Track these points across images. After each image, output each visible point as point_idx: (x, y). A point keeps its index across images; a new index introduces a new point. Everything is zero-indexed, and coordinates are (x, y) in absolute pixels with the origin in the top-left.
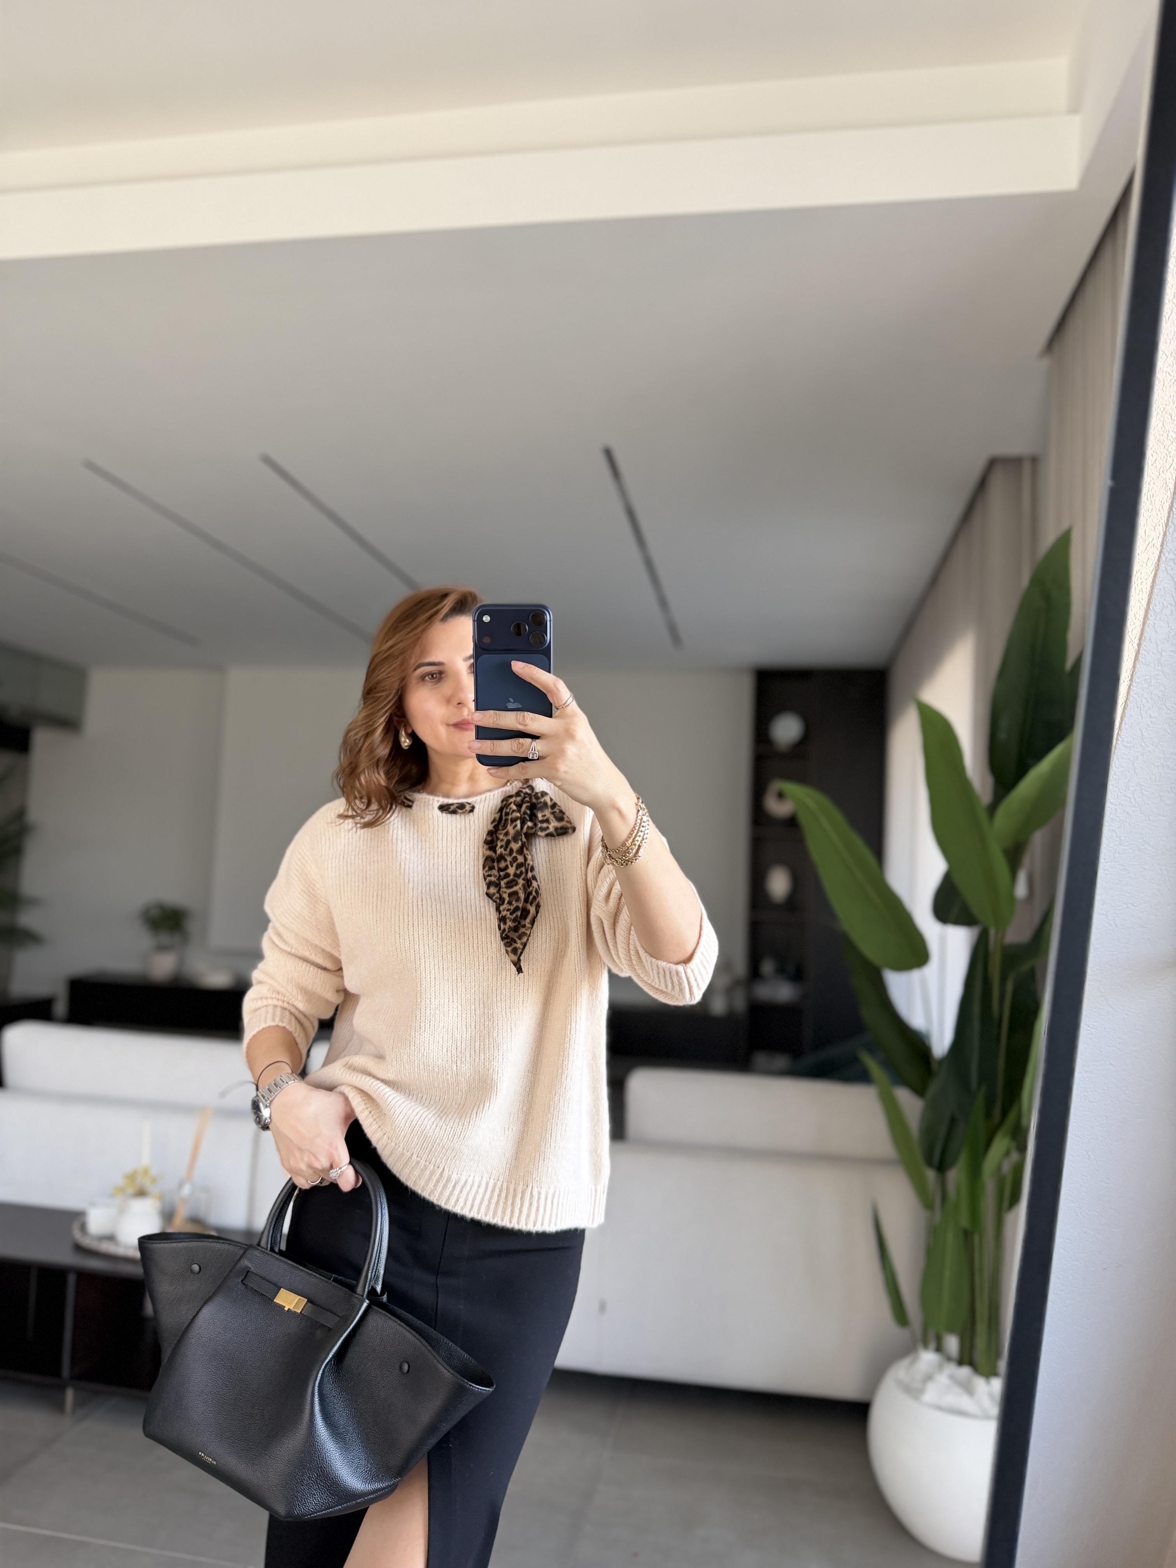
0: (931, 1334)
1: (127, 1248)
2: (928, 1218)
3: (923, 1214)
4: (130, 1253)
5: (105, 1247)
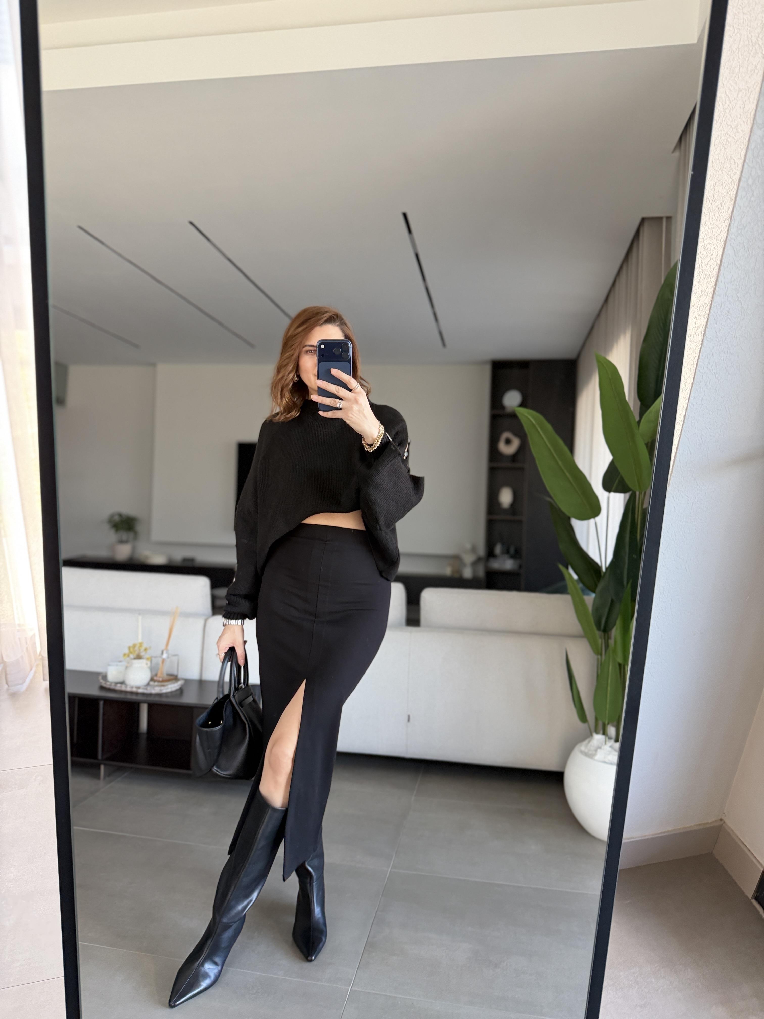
0: (600, 723)
1: (132, 687)
2: (598, 659)
3: (596, 657)
4: (134, 690)
5: (118, 687)
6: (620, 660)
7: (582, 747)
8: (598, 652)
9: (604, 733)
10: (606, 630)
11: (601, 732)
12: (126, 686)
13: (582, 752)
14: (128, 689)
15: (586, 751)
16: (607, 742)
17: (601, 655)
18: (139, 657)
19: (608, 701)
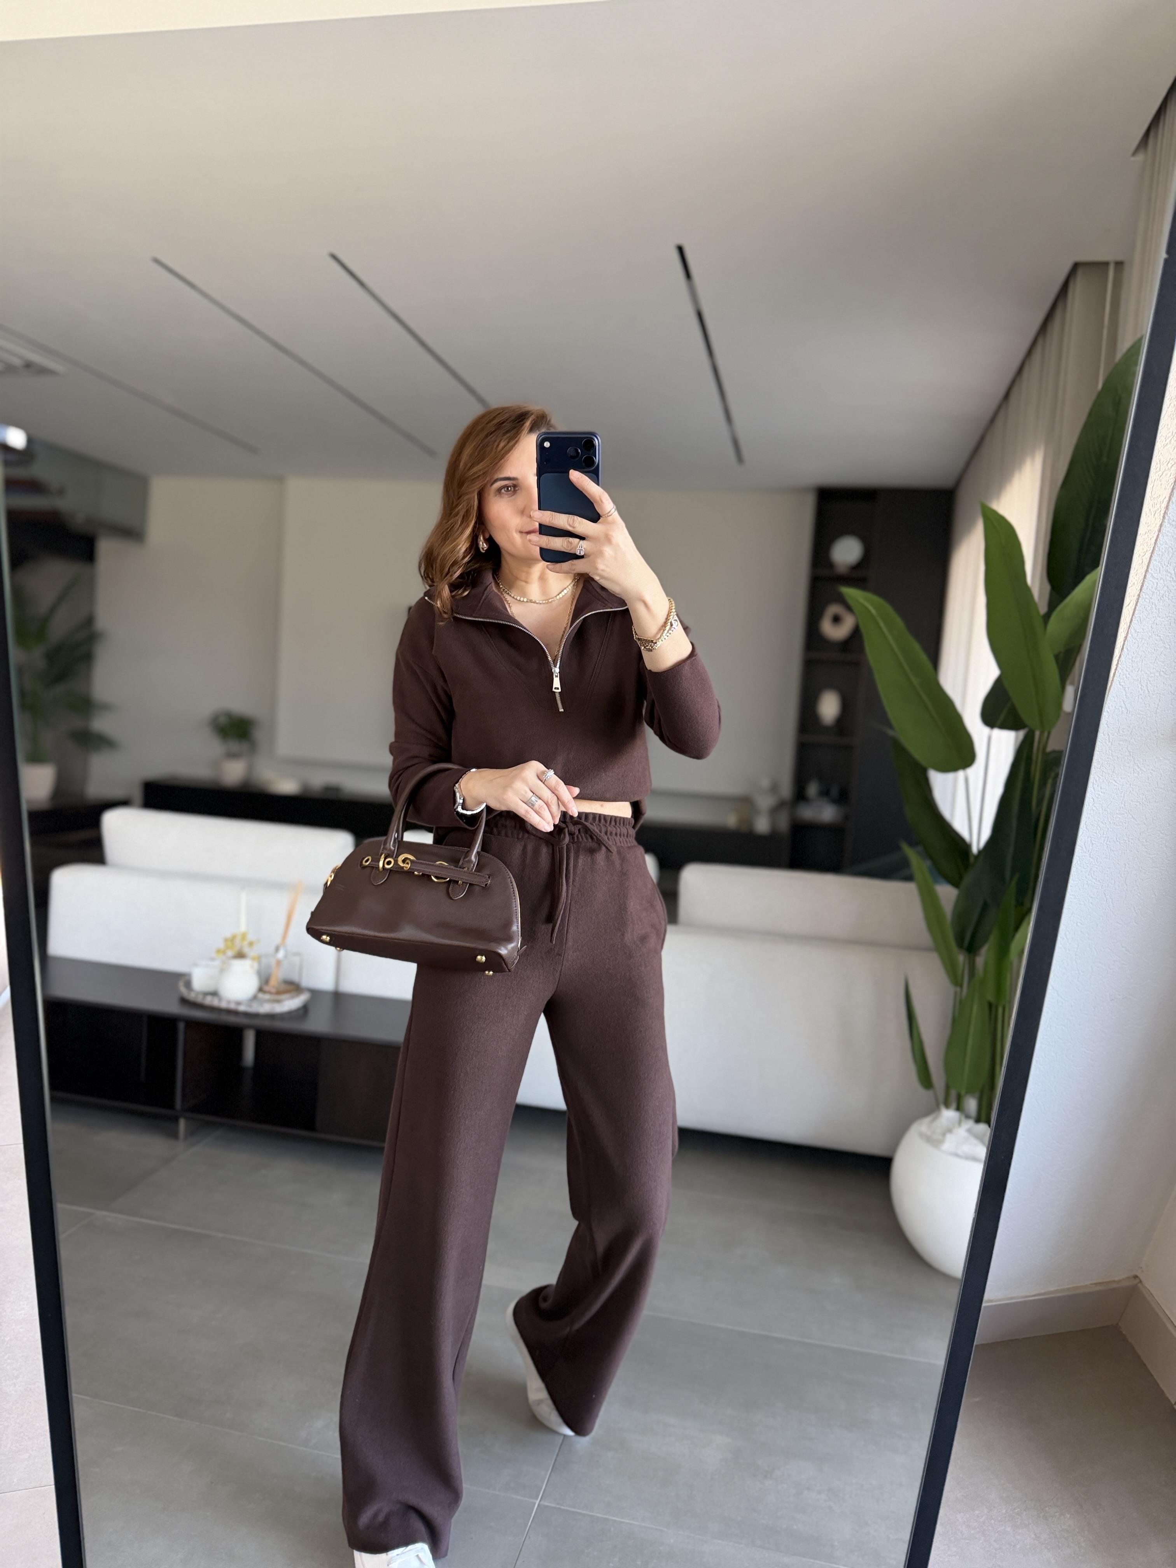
0: (953, 1093)
1: (229, 1002)
2: (956, 993)
3: (951, 989)
4: (233, 1006)
5: (209, 1001)
6: (990, 997)
7: (922, 1126)
8: (956, 980)
9: (958, 1108)
10: (971, 948)
11: (954, 1105)
12: (220, 999)
13: (921, 1135)
14: (224, 1005)
15: (929, 1133)
16: (964, 1123)
17: (961, 986)
18: (240, 955)
19: (968, 1059)
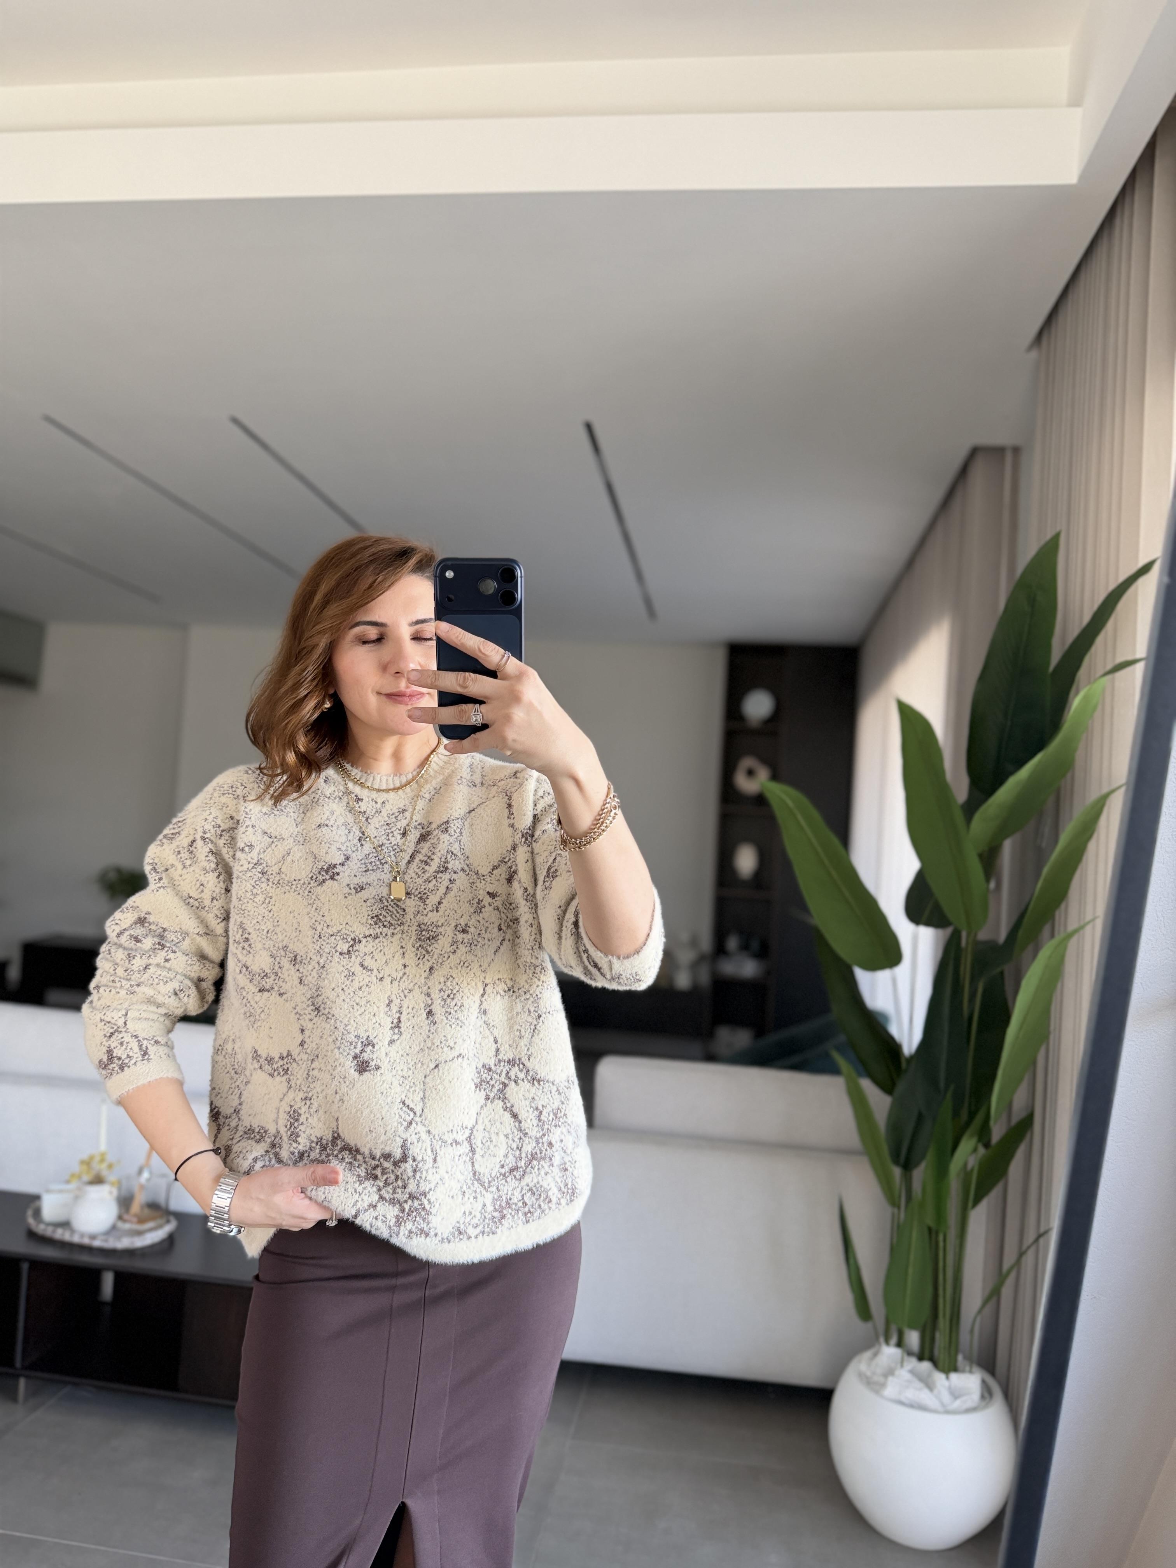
0: (893, 1330)
1: (82, 1235)
2: (893, 1215)
3: (889, 1210)
4: (86, 1241)
5: (59, 1234)
6: (930, 1221)
7: (861, 1364)
8: (892, 1200)
9: (900, 1344)
10: (907, 1166)
11: (894, 1340)
12: (72, 1232)
13: (861, 1375)
14: (76, 1239)
15: (869, 1373)
16: (905, 1364)
17: (899, 1208)
18: (98, 1180)
19: (909, 1292)
